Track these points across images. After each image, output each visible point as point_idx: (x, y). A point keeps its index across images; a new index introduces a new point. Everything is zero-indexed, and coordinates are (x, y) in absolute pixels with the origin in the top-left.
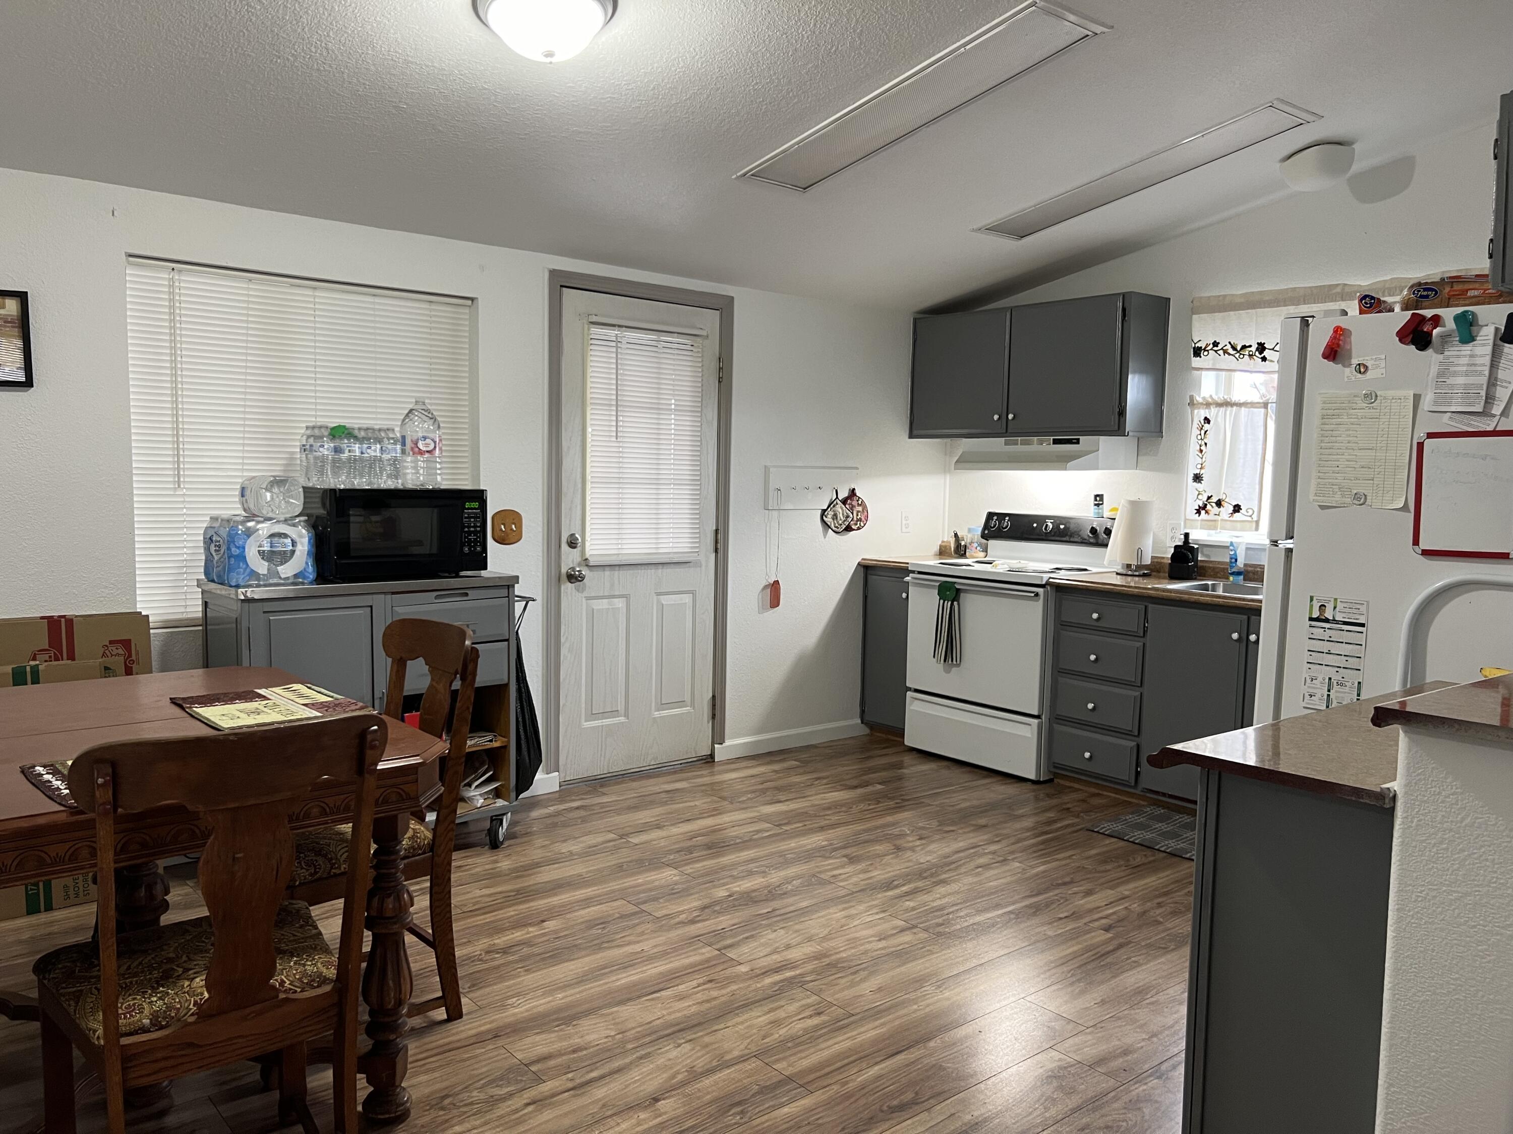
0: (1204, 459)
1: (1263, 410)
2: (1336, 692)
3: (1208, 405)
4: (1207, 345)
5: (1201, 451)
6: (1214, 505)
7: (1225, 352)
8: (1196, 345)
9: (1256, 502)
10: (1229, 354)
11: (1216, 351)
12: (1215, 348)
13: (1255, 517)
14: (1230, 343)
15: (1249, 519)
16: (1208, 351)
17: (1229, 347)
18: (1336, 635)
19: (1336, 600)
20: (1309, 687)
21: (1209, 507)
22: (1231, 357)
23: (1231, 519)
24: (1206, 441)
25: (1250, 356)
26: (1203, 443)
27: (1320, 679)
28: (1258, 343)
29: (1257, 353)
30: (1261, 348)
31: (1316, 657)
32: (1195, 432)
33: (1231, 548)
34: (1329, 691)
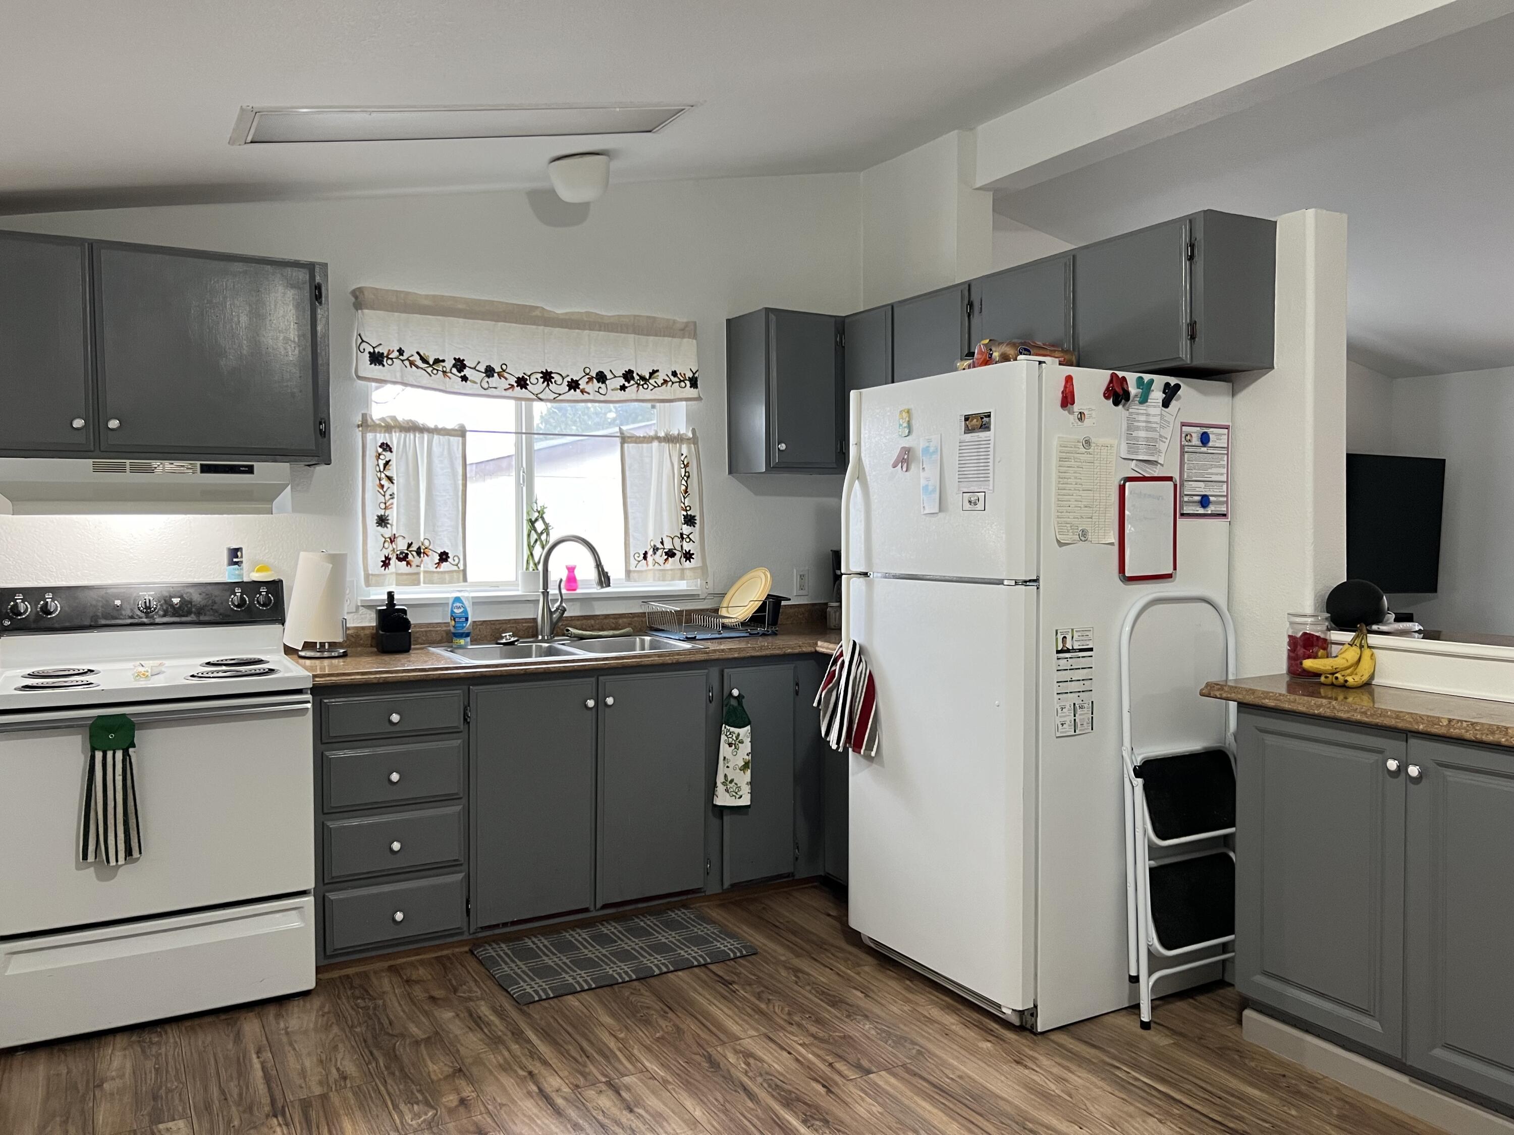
0: (387, 497)
1: (460, 439)
2: (1080, 715)
3: (389, 426)
4: (389, 352)
5: (382, 486)
6: (414, 553)
7: (412, 363)
8: (376, 350)
9: (461, 548)
10: (417, 367)
11: (403, 361)
12: (401, 357)
13: (461, 566)
14: (418, 353)
15: (455, 568)
16: (392, 359)
17: (417, 358)
18: (1076, 663)
19: (1072, 630)
20: (1060, 717)
21: (410, 557)
22: (420, 370)
23: (438, 569)
24: (388, 473)
25: (443, 372)
26: (383, 476)
27: (1068, 707)
28: (455, 359)
29: (454, 370)
30: (460, 365)
31: (1065, 687)
32: (371, 461)
33: (458, 604)
34: (1075, 716)
